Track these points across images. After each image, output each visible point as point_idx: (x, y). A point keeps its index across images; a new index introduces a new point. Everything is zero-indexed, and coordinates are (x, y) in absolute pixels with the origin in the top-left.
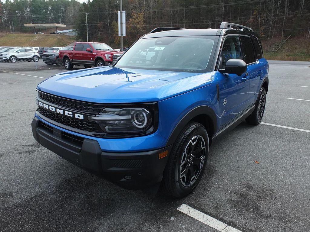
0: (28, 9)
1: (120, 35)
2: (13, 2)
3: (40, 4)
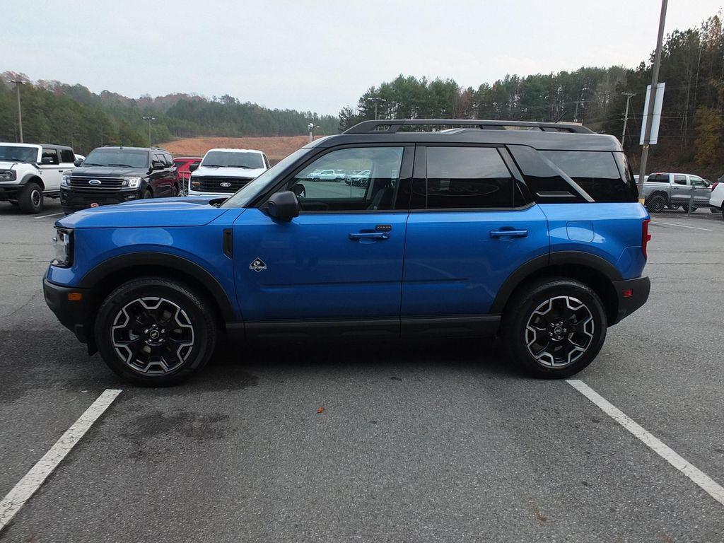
0: (517, 98)
1: (642, 143)
2: (492, 86)
3: (539, 85)
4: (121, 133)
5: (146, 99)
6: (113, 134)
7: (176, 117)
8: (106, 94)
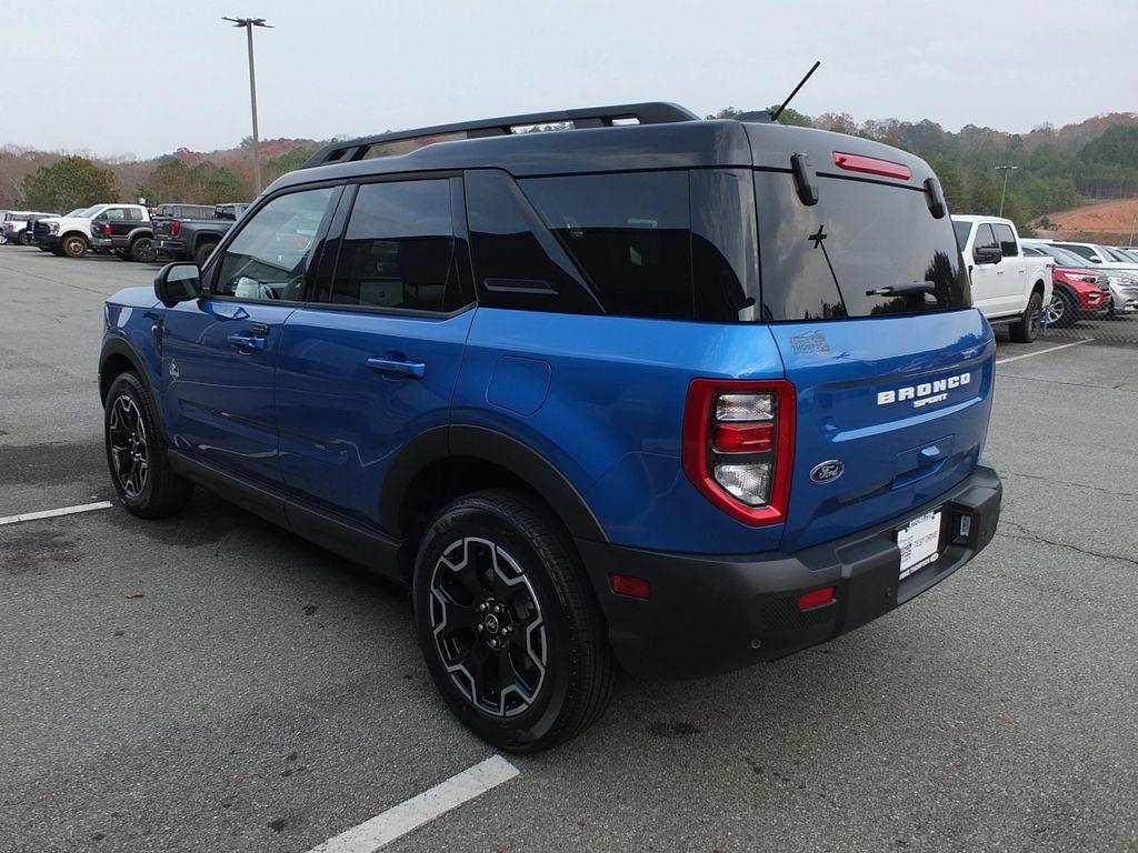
4: (974, 197)
5: (1045, 133)
6: (960, 200)
7: (1095, 160)
8: (971, 131)
